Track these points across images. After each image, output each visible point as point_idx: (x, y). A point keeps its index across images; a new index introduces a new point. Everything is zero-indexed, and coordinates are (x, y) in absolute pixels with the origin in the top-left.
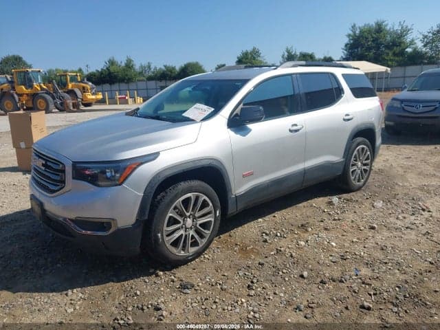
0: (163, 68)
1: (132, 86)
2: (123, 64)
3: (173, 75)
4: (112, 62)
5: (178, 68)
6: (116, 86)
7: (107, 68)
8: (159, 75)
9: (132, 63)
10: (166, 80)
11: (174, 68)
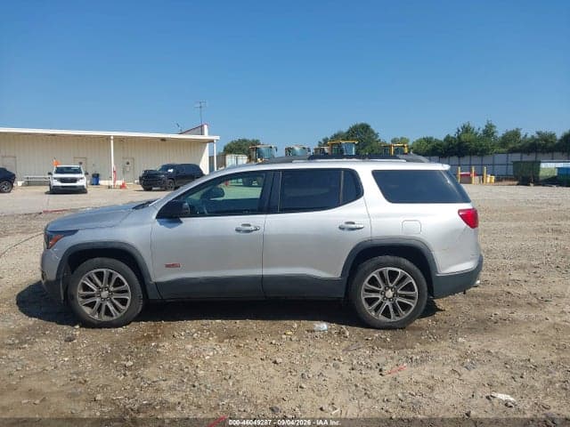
0: (536, 136)
1: (487, 159)
2: (481, 132)
3: (549, 145)
4: (467, 129)
5: (559, 136)
6: (466, 160)
7: (458, 137)
8: (527, 145)
9: (494, 129)
10: (537, 152)
11: (552, 136)
